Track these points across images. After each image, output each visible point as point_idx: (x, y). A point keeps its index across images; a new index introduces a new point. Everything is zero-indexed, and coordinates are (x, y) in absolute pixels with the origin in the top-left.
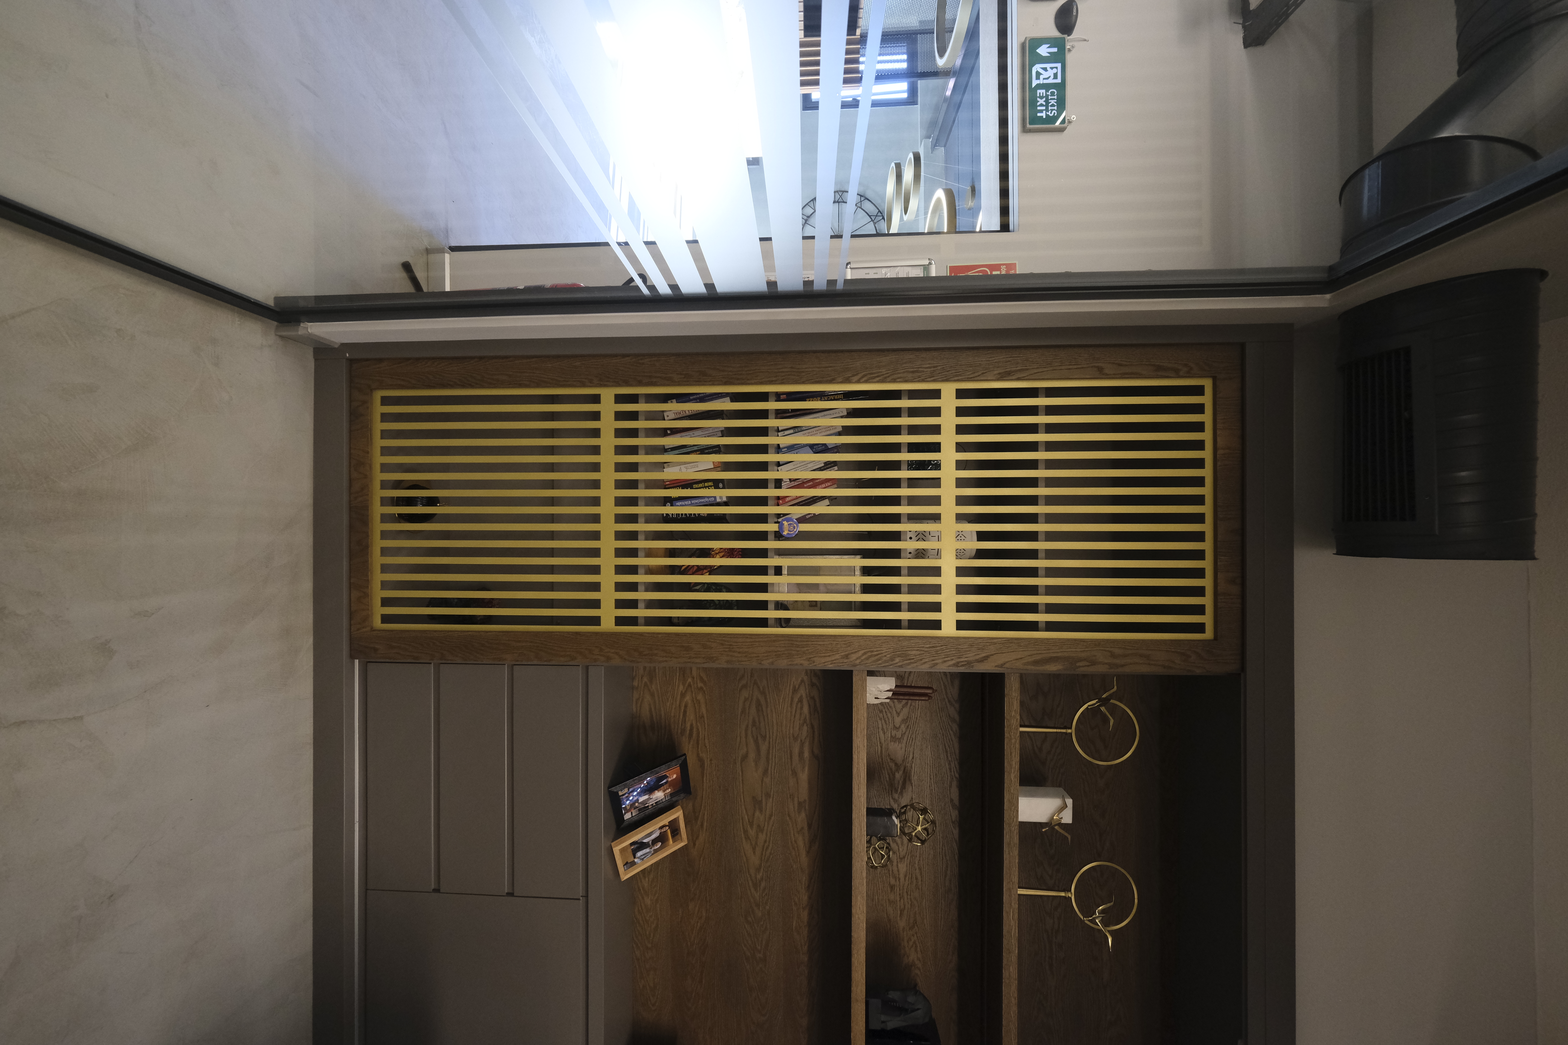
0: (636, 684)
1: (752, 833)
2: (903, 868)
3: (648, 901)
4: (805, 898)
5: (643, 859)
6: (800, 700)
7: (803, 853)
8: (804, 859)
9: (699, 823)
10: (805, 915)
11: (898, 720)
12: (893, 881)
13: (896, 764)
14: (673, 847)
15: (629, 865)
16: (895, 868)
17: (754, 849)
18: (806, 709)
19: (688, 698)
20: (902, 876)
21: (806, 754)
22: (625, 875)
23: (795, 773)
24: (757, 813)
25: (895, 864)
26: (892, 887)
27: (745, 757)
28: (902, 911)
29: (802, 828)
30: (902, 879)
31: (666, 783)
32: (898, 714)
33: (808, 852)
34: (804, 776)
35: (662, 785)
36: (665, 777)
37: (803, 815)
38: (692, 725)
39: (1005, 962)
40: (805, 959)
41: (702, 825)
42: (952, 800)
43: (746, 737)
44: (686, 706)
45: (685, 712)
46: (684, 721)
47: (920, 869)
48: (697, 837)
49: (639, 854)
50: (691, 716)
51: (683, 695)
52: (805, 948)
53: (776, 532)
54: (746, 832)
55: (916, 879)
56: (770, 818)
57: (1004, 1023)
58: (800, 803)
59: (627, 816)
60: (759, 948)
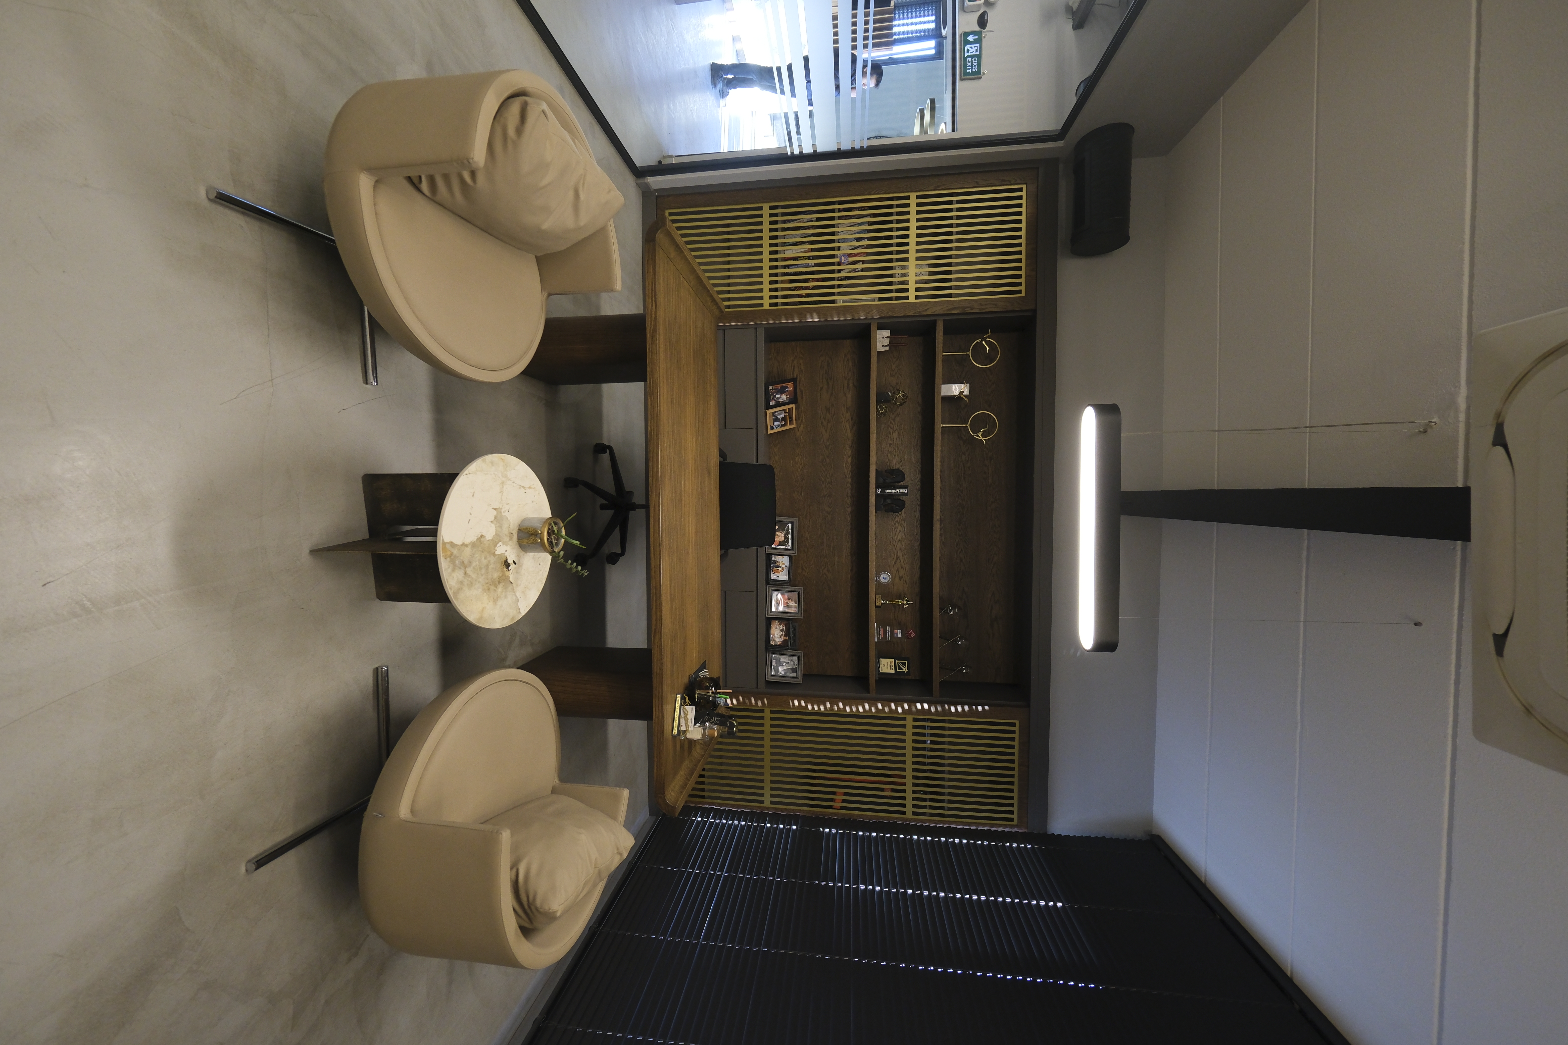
0: (770, 357)
1: (825, 423)
2: (895, 435)
3: (777, 458)
4: (850, 452)
5: (776, 428)
6: (848, 360)
7: (849, 431)
8: (850, 435)
9: (800, 420)
10: (849, 460)
11: (894, 366)
12: (890, 442)
13: (893, 387)
14: (788, 427)
15: (772, 428)
16: (891, 436)
17: (826, 431)
18: (850, 364)
19: (795, 362)
20: (895, 439)
21: (851, 385)
22: (770, 432)
23: (845, 394)
24: (828, 414)
25: (891, 433)
26: (890, 445)
27: (822, 388)
28: (895, 456)
29: (848, 420)
30: (895, 441)
31: (788, 391)
32: (894, 364)
33: (851, 431)
34: (849, 396)
35: (786, 392)
36: (787, 387)
37: (849, 413)
38: (797, 375)
39: (935, 443)
40: (850, 480)
41: (802, 421)
42: (918, 402)
43: (822, 379)
44: (794, 366)
45: (794, 370)
46: (793, 373)
47: (903, 436)
48: (800, 427)
49: (776, 423)
50: (796, 371)
51: (793, 361)
52: (850, 476)
53: (838, 262)
54: (822, 423)
55: (902, 440)
56: (834, 416)
57: (935, 470)
58: (847, 408)
59: (771, 404)
60: (828, 477)
